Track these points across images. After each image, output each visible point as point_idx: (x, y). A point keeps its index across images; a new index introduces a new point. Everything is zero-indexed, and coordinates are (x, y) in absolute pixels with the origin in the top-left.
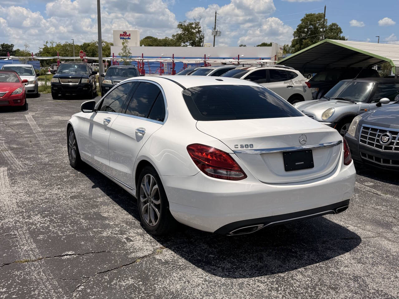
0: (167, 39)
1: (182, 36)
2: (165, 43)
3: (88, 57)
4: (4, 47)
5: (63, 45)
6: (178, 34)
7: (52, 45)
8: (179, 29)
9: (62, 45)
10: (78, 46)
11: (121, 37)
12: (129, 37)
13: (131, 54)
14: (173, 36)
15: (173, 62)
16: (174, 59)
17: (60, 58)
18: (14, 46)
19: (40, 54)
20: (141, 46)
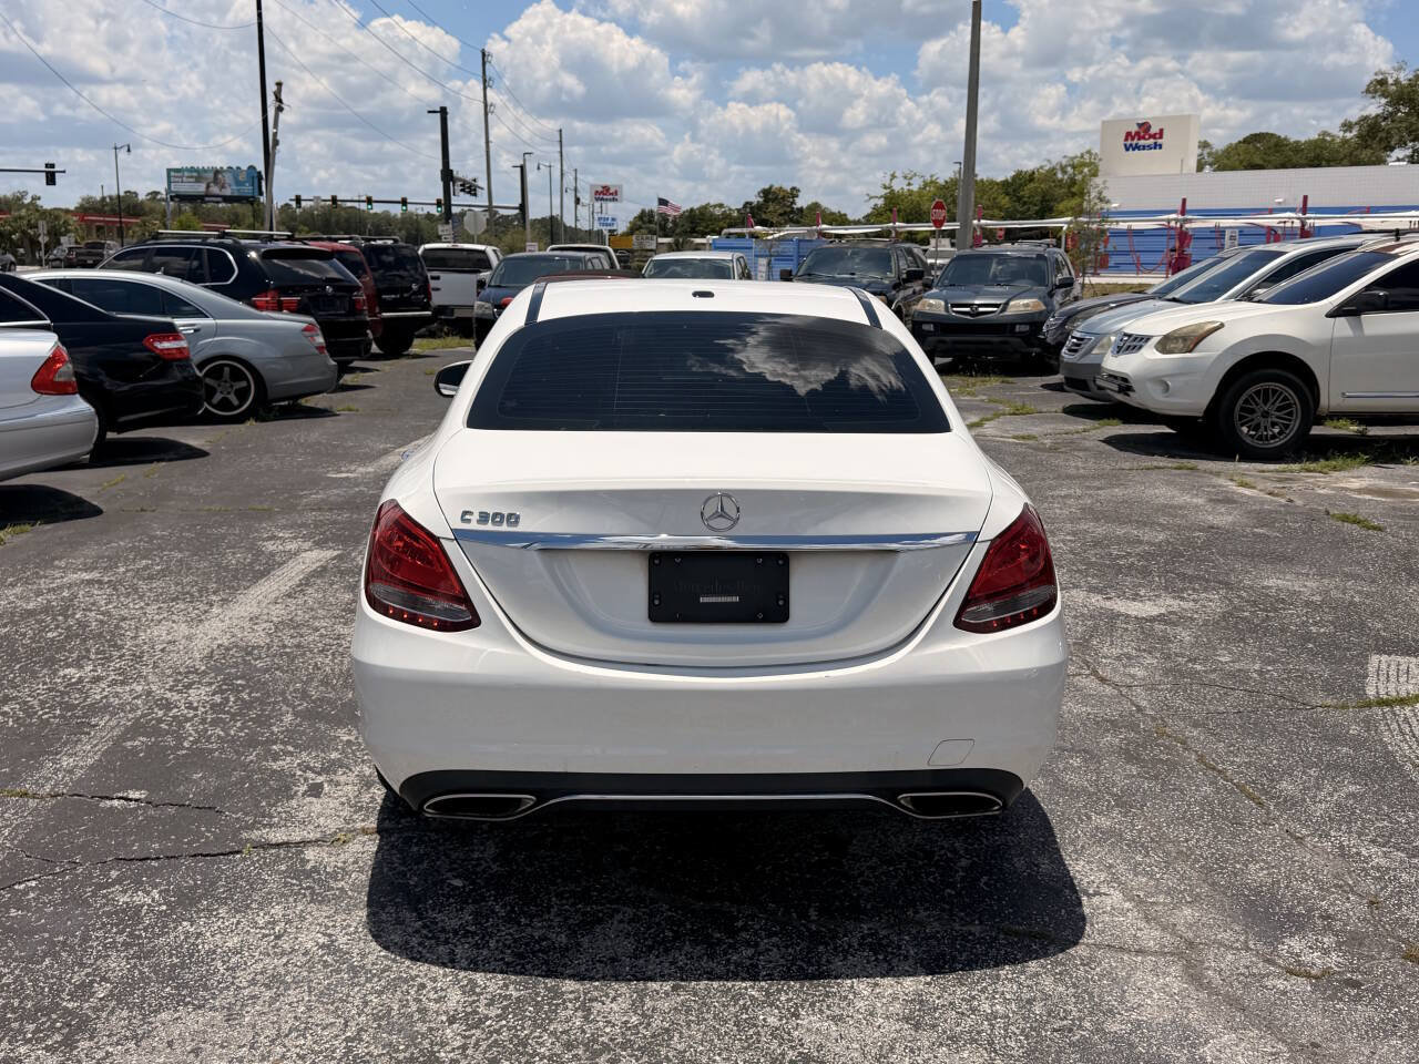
0: (1328, 138)
1: (1383, 124)
2: (1318, 155)
3: (989, 222)
4: (770, 196)
5: (946, 182)
6: (1365, 118)
7: (909, 184)
8: (1374, 97)
9: (941, 181)
10: (992, 183)
11: (1129, 142)
12: (1159, 141)
13: (1108, 202)
14: (1347, 126)
15: (1303, 225)
16: (1308, 215)
17: (900, 227)
18: (800, 194)
19: (875, 216)
20: (1200, 168)
